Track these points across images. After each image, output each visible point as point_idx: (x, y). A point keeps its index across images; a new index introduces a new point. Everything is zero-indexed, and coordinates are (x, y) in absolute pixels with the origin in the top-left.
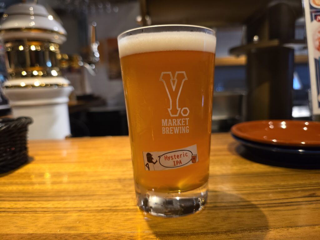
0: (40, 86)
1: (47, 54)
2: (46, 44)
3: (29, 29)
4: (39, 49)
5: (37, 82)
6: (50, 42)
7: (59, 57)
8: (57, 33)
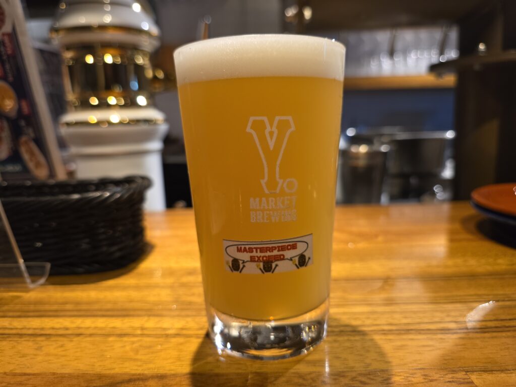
0: (121, 123)
1: (131, 68)
2: (129, 53)
3: (103, 27)
4: (119, 61)
5: (115, 117)
6: (135, 48)
7: (149, 74)
8: (147, 33)
